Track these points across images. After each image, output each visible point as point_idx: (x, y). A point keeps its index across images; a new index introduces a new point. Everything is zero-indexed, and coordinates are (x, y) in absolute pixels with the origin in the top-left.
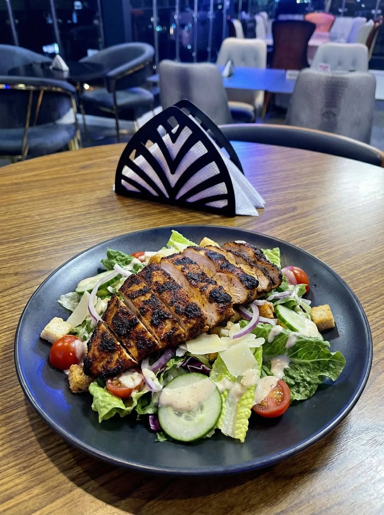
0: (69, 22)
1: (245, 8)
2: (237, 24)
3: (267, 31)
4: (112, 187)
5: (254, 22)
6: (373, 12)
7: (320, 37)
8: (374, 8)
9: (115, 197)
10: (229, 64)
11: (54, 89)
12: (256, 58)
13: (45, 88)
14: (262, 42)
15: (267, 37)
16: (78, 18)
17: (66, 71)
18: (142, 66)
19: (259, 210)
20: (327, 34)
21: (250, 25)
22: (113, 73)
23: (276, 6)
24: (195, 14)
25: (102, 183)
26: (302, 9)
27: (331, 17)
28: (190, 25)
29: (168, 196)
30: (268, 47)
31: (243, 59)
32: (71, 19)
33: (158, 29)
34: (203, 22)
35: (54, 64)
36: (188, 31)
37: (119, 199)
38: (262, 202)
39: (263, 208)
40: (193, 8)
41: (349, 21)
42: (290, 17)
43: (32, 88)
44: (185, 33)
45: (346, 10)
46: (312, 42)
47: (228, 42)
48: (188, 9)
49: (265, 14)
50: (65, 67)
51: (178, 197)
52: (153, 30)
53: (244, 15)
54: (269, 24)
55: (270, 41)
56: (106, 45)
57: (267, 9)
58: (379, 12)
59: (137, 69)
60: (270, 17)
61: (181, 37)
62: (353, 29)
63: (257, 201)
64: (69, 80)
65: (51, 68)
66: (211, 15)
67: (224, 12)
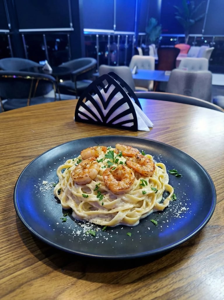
0: (53, 50)
1: (144, 42)
2: (140, 50)
3: (155, 53)
4: (74, 118)
5: (148, 49)
6: (211, 43)
7: (182, 56)
8: (212, 42)
9: (75, 123)
10: (135, 68)
11: (44, 79)
12: (149, 65)
13: (40, 78)
14: (152, 58)
15: (155, 56)
16: (58, 47)
17: (51, 71)
18: (90, 69)
19: (150, 128)
20: (186, 55)
21: (146, 50)
22: (75, 72)
23: (159, 42)
24: (118, 45)
25: (68, 116)
26: (173, 43)
27: (188, 46)
28: (115, 52)
29: (102, 121)
30: (156, 61)
31: (143, 66)
32: (54, 48)
33: (99, 54)
34: (122, 49)
35: (44, 68)
36: (115, 54)
37: (77, 124)
38: (152, 124)
39: (152, 128)
40: (117, 42)
41: (198, 48)
42: (167, 46)
43: (33, 78)
44: (113, 55)
45: (196, 43)
46: (178, 58)
47: (135, 58)
48: (114, 43)
49: (154, 45)
50: (50, 69)
51: (107, 122)
52: (96, 54)
53: (143, 46)
54: (156, 50)
55: (157, 58)
56: (72, 59)
57: (155, 43)
58: (214, 43)
59: (88, 70)
60: (156, 47)
61: (111, 57)
62: (200, 51)
63: (149, 124)
64: (52, 75)
65: (43, 69)
66: (126, 46)
67: (133, 44)
